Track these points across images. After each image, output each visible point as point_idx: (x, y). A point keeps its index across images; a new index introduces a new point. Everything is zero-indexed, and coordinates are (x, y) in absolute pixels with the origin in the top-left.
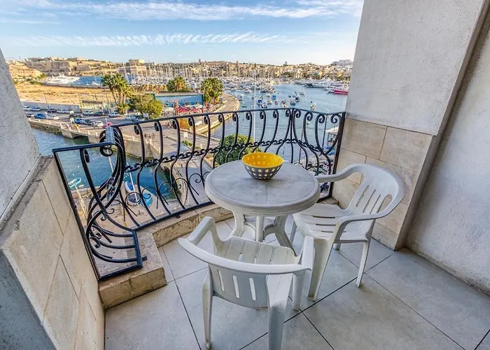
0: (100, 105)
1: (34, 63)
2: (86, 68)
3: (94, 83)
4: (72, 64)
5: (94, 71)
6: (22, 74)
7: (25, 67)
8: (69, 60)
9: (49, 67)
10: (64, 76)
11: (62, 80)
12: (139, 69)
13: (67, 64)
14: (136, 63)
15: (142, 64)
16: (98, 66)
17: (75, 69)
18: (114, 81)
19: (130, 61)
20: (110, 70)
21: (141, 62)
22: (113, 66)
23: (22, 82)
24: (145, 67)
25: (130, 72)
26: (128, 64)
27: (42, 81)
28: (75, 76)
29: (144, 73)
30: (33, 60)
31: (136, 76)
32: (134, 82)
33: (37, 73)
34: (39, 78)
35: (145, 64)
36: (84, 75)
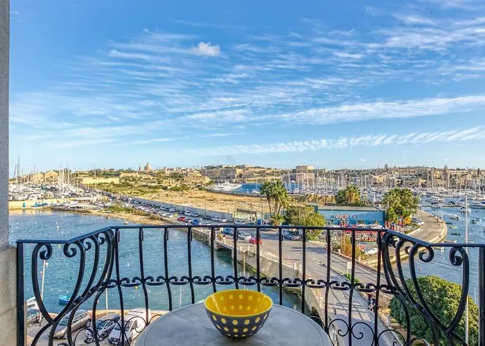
0: (254, 215)
1: (207, 171)
2: (251, 175)
4: (239, 171)
5: (257, 178)
6: (195, 181)
7: (199, 175)
8: (237, 167)
9: (218, 175)
10: (228, 183)
11: (226, 187)
12: (306, 176)
13: (235, 171)
14: (304, 169)
15: (310, 171)
16: (263, 173)
17: (241, 176)
18: (273, 189)
19: (298, 167)
20: (273, 177)
21: (309, 168)
22: (278, 173)
23: (193, 188)
24: (313, 174)
25: (295, 180)
26: (294, 171)
27: (208, 188)
28: (238, 183)
29: (310, 181)
30: (208, 168)
31: (301, 184)
32: (297, 191)
33: (207, 180)
34: (207, 184)
35: (314, 171)
36: (247, 182)
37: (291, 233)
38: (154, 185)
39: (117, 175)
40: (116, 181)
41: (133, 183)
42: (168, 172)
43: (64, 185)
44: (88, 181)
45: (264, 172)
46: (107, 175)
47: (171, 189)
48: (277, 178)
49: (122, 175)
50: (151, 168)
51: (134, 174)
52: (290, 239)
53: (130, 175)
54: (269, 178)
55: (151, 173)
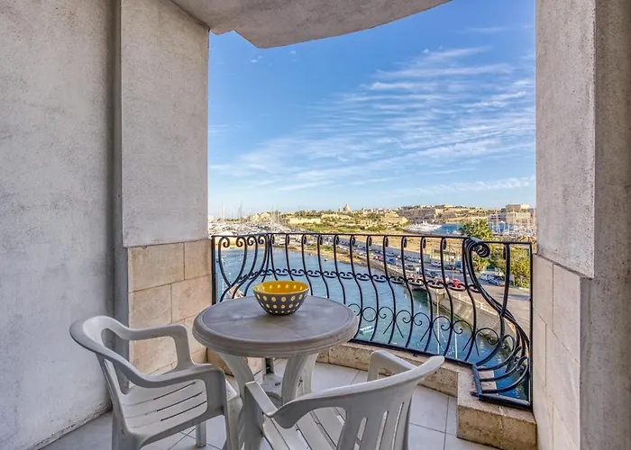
0: (453, 257)
1: (405, 212)
2: (452, 215)
3: (455, 232)
4: (438, 211)
5: (460, 219)
6: (392, 222)
7: (397, 215)
8: (436, 207)
9: (416, 215)
10: (426, 224)
11: (424, 227)
12: (520, 216)
13: (433, 211)
14: (517, 209)
15: (524, 211)
16: (465, 213)
17: (440, 216)
18: (475, 229)
19: (508, 206)
20: (478, 218)
21: (523, 207)
22: (483, 213)
23: (390, 229)
24: (529, 214)
25: (505, 220)
26: (503, 210)
27: (405, 228)
28: (437, 223)
29: (524, 222)
30: (405, 208)
31: (511, 225)
32: (506, 233)
33: (404, 220)
34: (405, 225)
35: (529, 210)
36: (447, 223)
37: (496, 277)
38: (351, 225)
39: (319, 216)
40: (318, 221)
41: (333, 223)
42: (365, 213)
43: (275, 225)
44: (294, 221)
45: (467, 212)
46: (310, 216)
47: (369, 229)
48: (481, 218)
49: (323, 216)
50: (349, 209)
51: (334, 216)
52: (496, 284)
53: (330, 216)
54: (473, 219)
55: (349, 214)
